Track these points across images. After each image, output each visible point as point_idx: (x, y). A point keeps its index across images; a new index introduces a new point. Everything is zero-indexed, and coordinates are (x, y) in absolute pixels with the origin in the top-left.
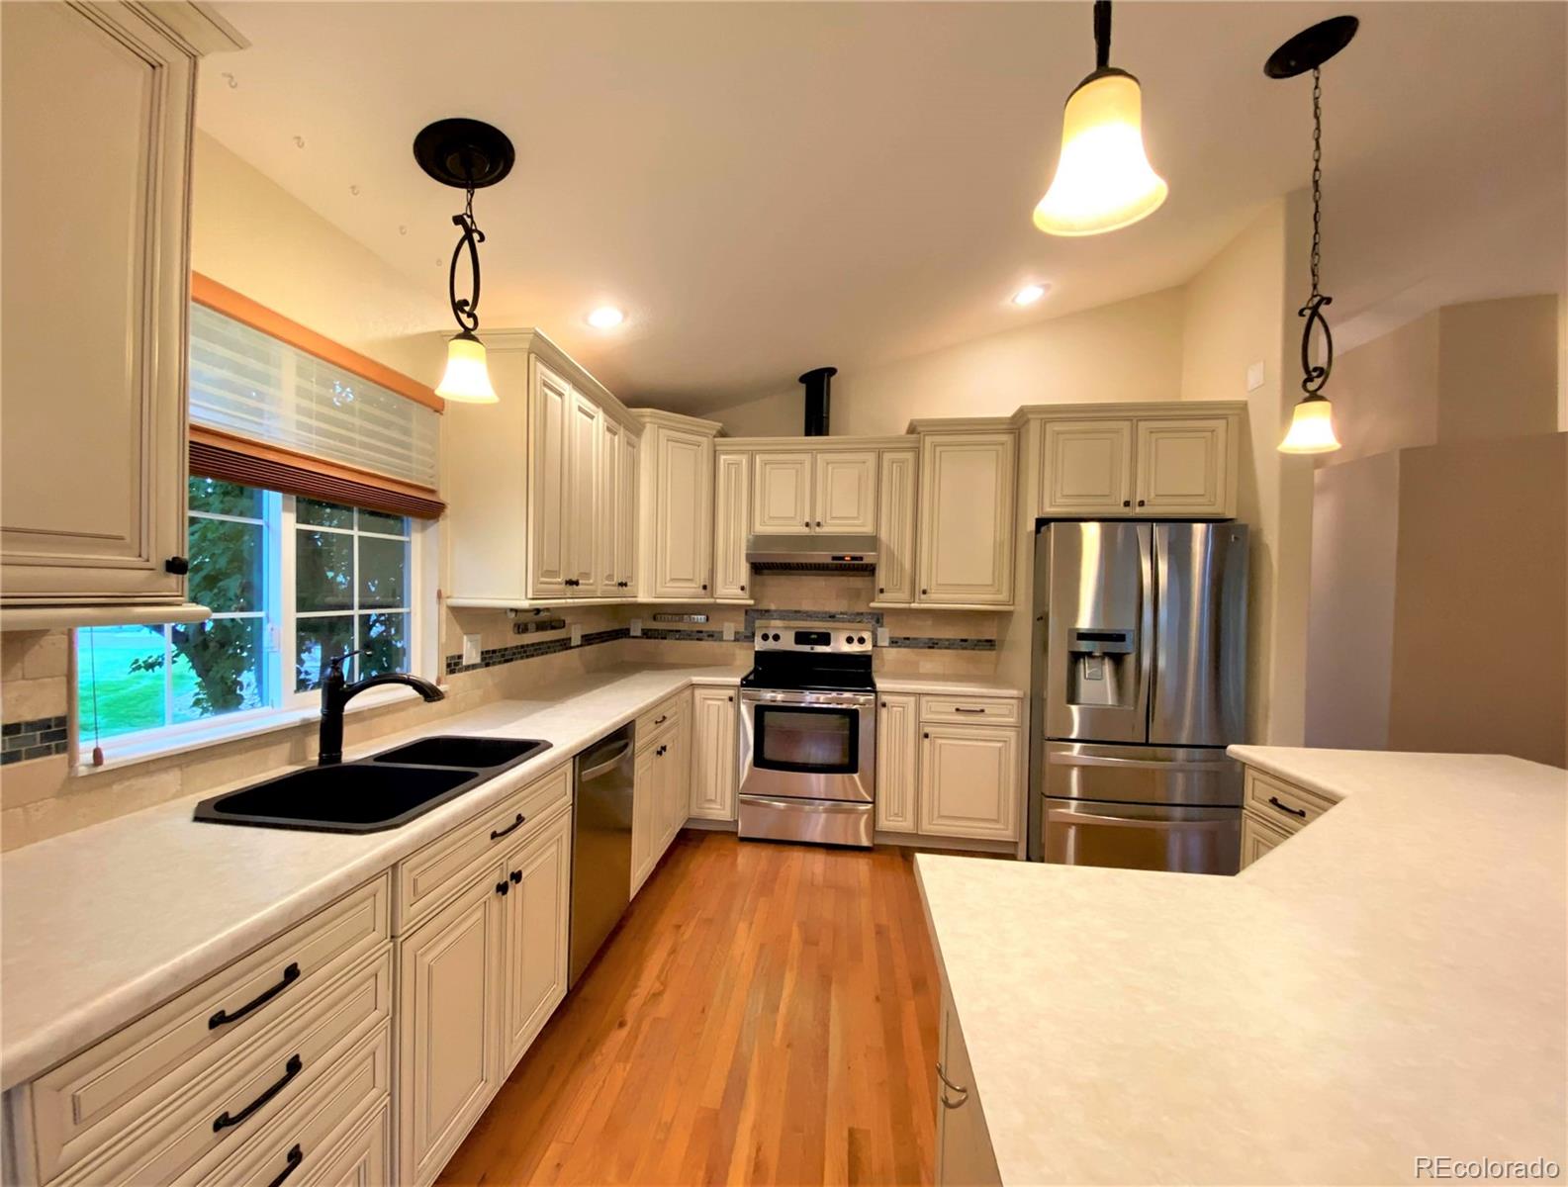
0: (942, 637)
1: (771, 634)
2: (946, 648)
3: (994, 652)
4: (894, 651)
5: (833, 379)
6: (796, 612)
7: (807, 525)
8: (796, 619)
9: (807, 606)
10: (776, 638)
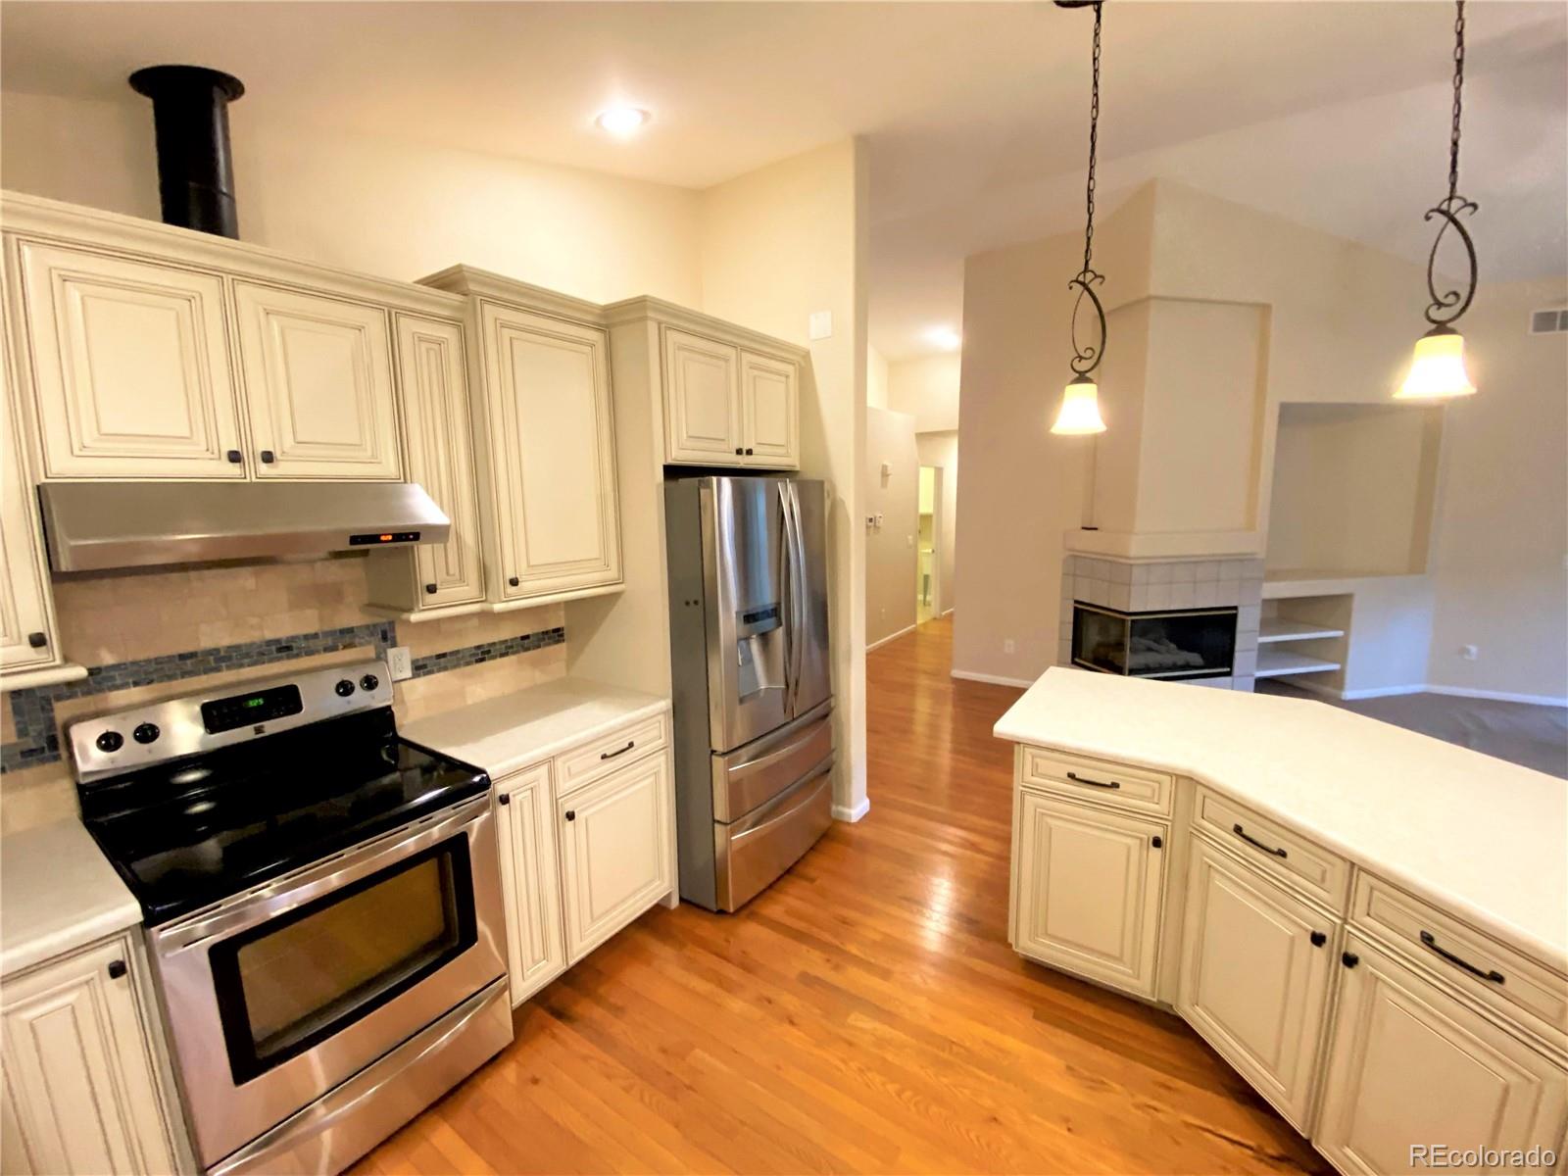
0: (495, 639)
1: (126, 728)
2: (502, 655)
3: (563, 646)
4: (423, 683)
5: (234, 108)
6: (182, 657)
7: (235, 457)
8: (185, 674)
9: (215, 636)
10: (147, 734)
